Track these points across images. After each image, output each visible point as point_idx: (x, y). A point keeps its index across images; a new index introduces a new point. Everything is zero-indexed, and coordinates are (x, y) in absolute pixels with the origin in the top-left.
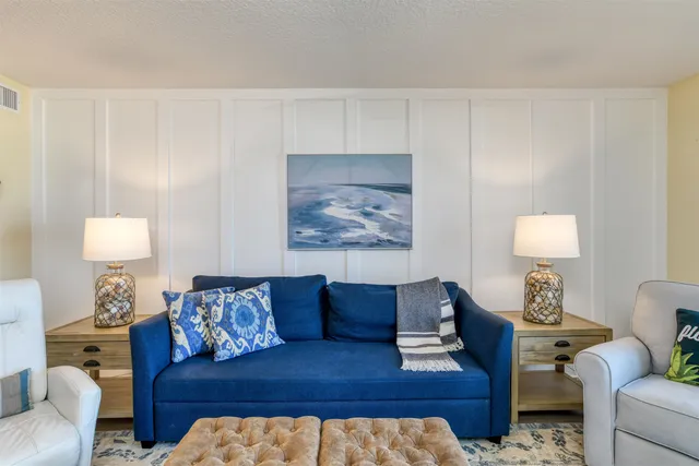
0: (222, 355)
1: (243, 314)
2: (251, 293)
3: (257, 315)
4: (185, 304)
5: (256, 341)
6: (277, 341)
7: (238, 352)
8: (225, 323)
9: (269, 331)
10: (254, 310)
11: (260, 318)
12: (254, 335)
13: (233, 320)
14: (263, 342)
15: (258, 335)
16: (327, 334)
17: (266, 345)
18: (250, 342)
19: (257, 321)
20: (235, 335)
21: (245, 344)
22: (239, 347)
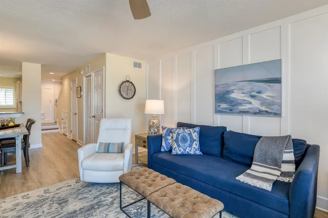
0: (174, 152)
1: (183, 138)
2: (190, 131)
3: (189, 140)
4: (167, 131)
5: (187, 150)
6: (198, 152)
7: (179, 153)
8: (176, 141)
9: (194, 148)
10: (189, 138)
11: (191, 141)
12: (187, 148)
13: (179, 140)
14: (191, 151)
15: (188, 148)
16: (222, 155)
17: (192, 153)
18: (185, 150)
19: (189, 142)
20: (179, 146)
21: (182, 150)
22: (180, 151)
